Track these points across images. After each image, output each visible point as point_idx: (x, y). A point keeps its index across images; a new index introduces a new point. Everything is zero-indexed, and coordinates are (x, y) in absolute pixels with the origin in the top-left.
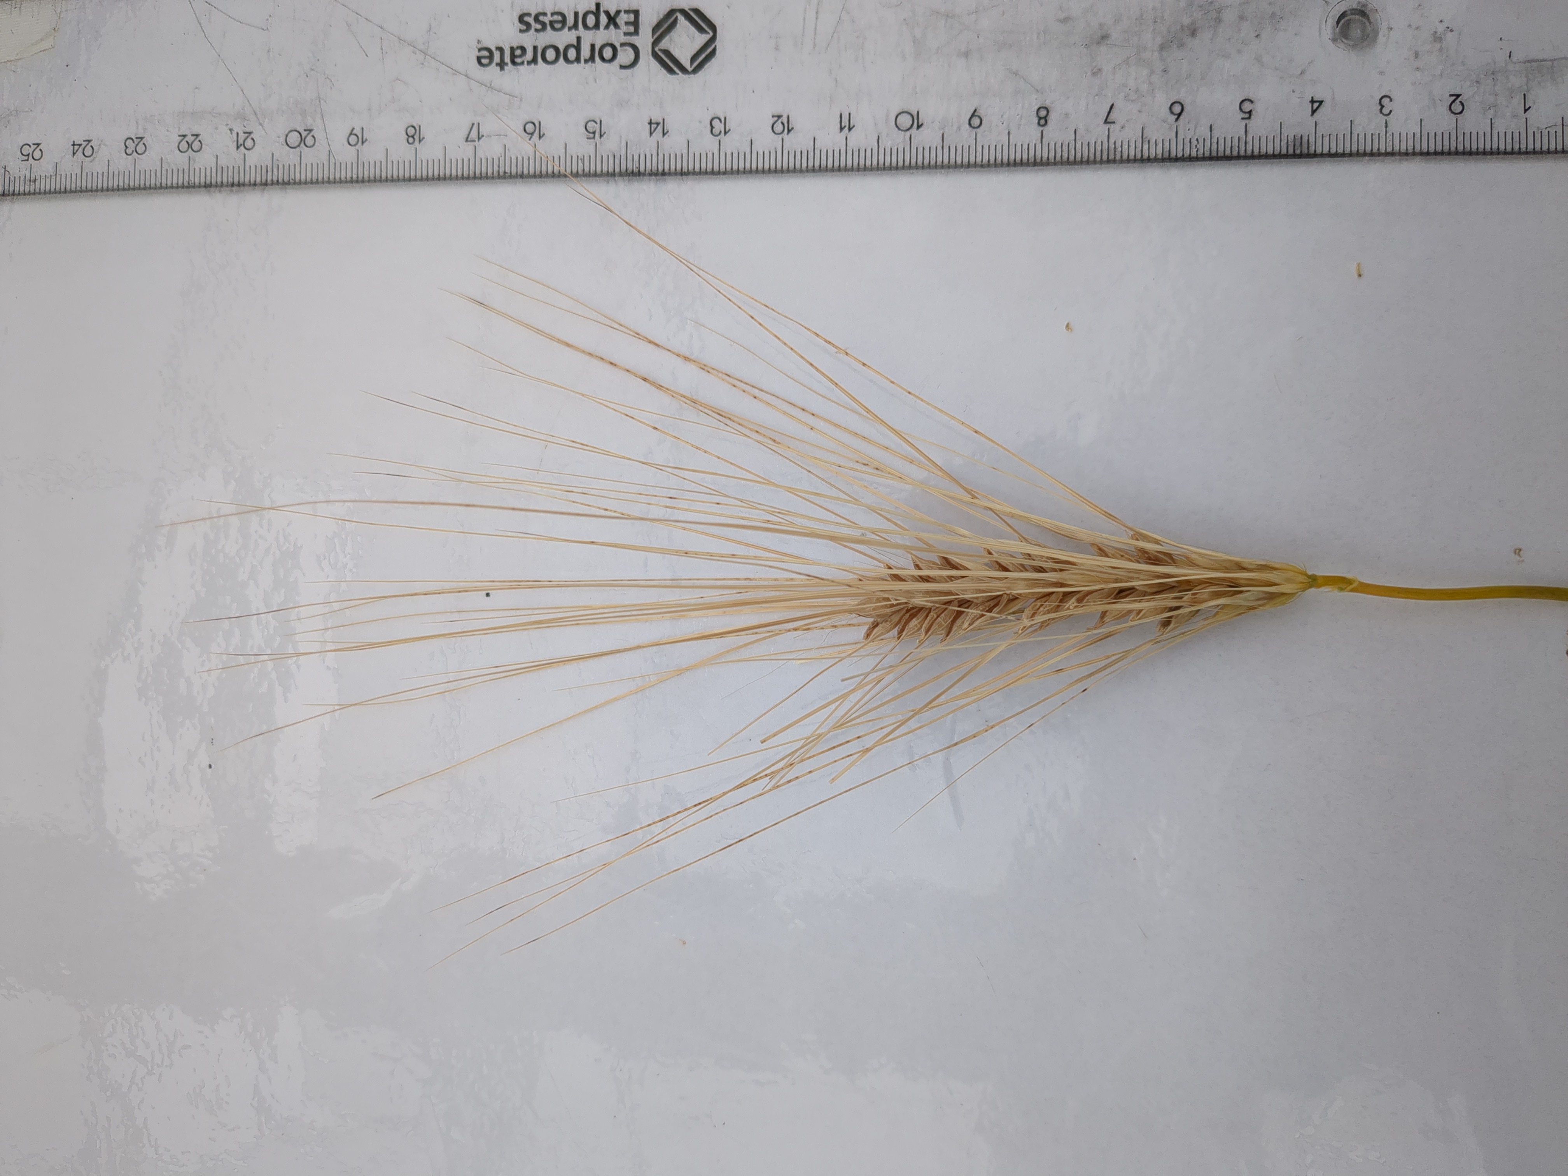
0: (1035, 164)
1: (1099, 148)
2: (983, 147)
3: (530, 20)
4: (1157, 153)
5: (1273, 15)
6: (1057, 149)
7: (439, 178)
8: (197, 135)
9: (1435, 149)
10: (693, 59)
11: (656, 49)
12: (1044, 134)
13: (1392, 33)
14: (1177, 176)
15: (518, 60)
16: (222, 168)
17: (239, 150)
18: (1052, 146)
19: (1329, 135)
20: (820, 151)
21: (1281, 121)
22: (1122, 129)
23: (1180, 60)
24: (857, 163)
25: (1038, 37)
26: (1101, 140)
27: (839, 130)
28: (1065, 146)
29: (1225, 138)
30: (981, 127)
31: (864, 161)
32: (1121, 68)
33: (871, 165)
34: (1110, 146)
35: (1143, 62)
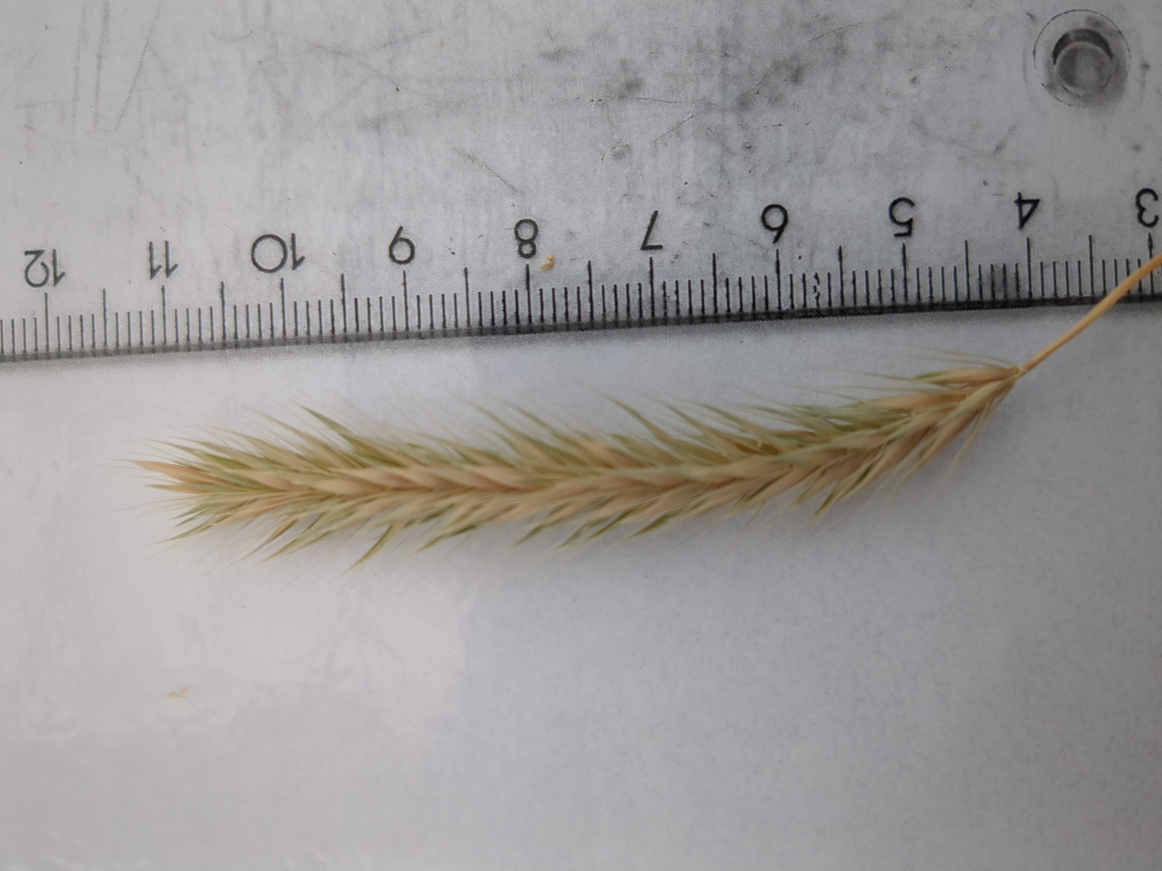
0: (519, 331)
1: (634, 298)
2: (418, 297)
4: (744, 303)
5: (940, 42)
6: (557, 300)
12: (531, 272)
13: (1149, 75)
18: (547, 297)
19: (1054, 263)
20: (117, 314)
21: (967, 238)
22: (676, 260)
23: (775, 127)
24: (185, 337)
25: (508, 87)
26: (638, 282)
27: (149, 274)
28: (572, 294)
29: (867, 273)
30: (413, 262)
31: (198, 332)
32: (666, 145)
33: (212, 339)
34: (655, 292)
35: (708, 131)
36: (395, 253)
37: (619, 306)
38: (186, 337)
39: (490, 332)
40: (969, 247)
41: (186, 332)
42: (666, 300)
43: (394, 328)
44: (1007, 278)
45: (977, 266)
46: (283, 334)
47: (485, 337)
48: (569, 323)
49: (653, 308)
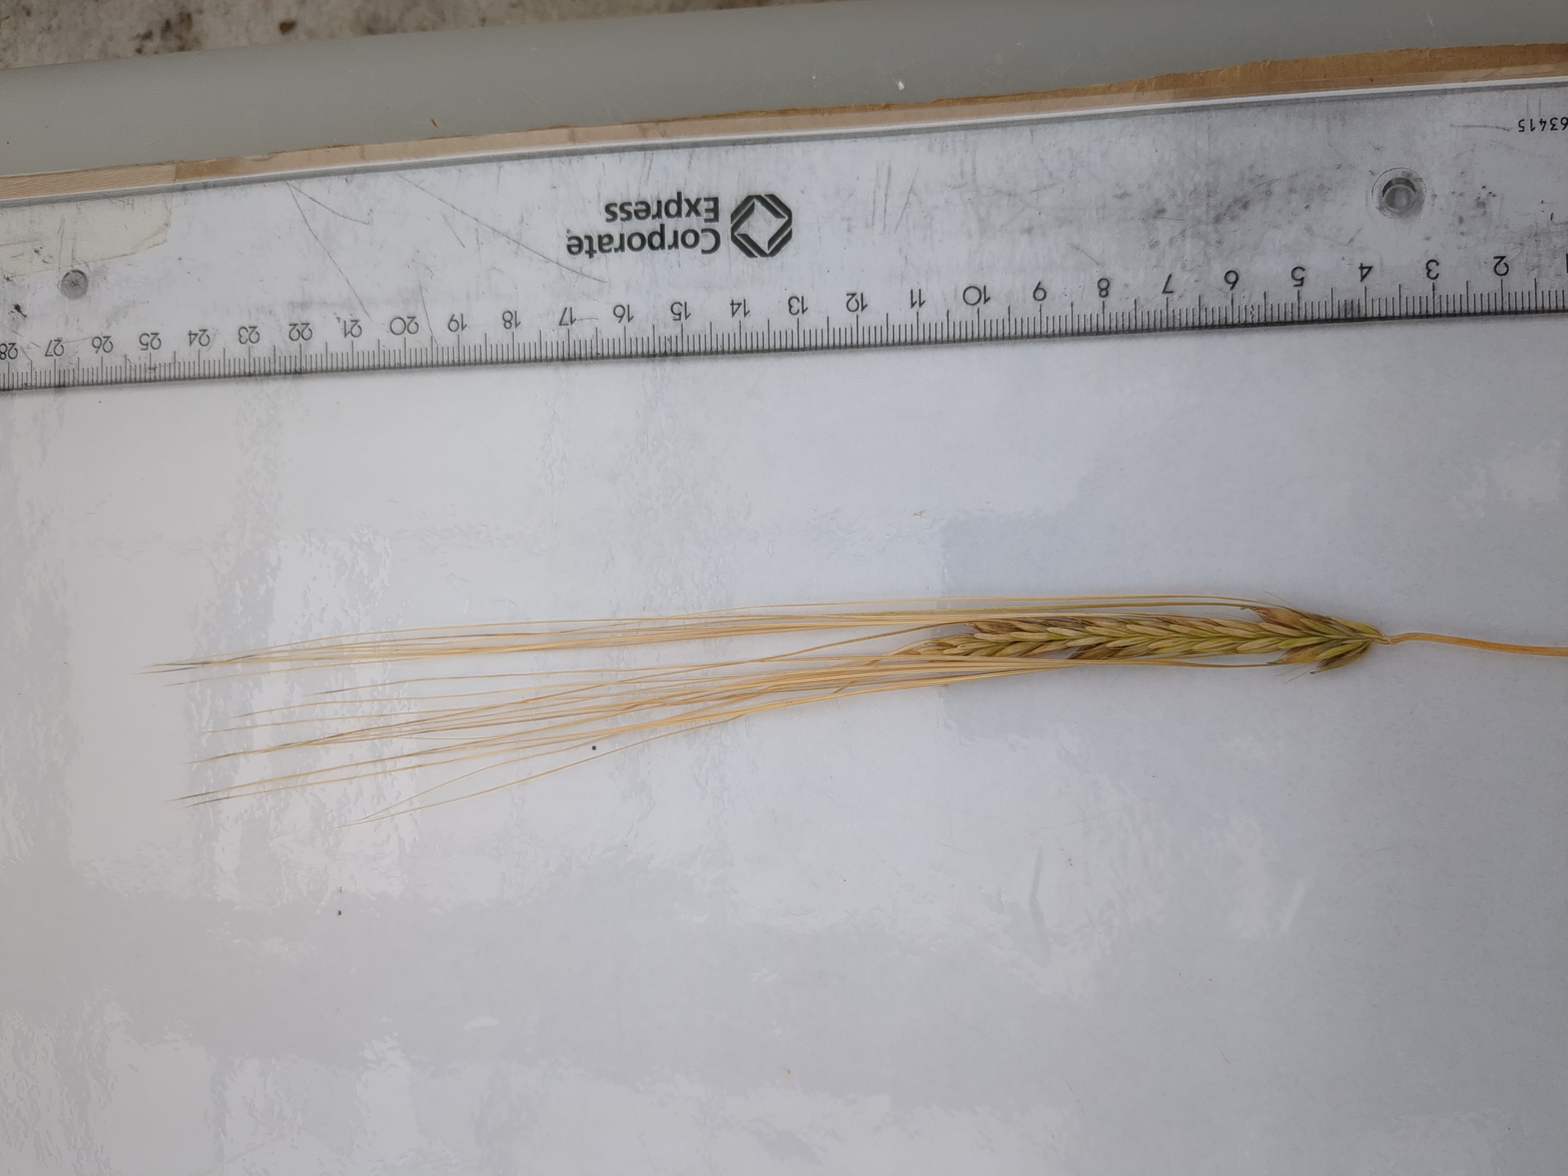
0: (1098, 333)
1: (1158, 317)
2: (1047, 318)
3: (617, 210)
4: (1215, 320)
5: (1322, 187)
6: (1118, 318)
7: (535, 360)
8: (307, 324)
9: (1482, 310)
10: (771, 242)
11: (736, 234)
12: (1105, 304)
13: (1436, 201)
14: (1233, 341)
15: (606, 248)
16: (332, 354)
17: (347, 337)
18: (1113, 317)
19: (1379, 299)
20: (893, 326)
21: (1332, 287)
22: (1180, 298)
23: (1233, 231)
25: (1097, 212)
26: (1161, 310)
27: (910, 306)
28: (1126, 316)
29: (1279, 305)
30: (1045, 299)
31: (935, 334)
32: (1177, 241)
33: (943, 337)
34: (1169, 314)
35: (1199, 234)
36: (1036, 295)
37: (1150, 321)
38: (929, 337)
39: (1083, 335)
40: (1334, 291)
41: (929, 334)
42: (1174, 318)
43: (1034, 332)
44: (1353, 307)
45: (1338, 301)
46: (978, 335)
47: (1081, 337)
48: (1125, 330)
49: (1168, 322)
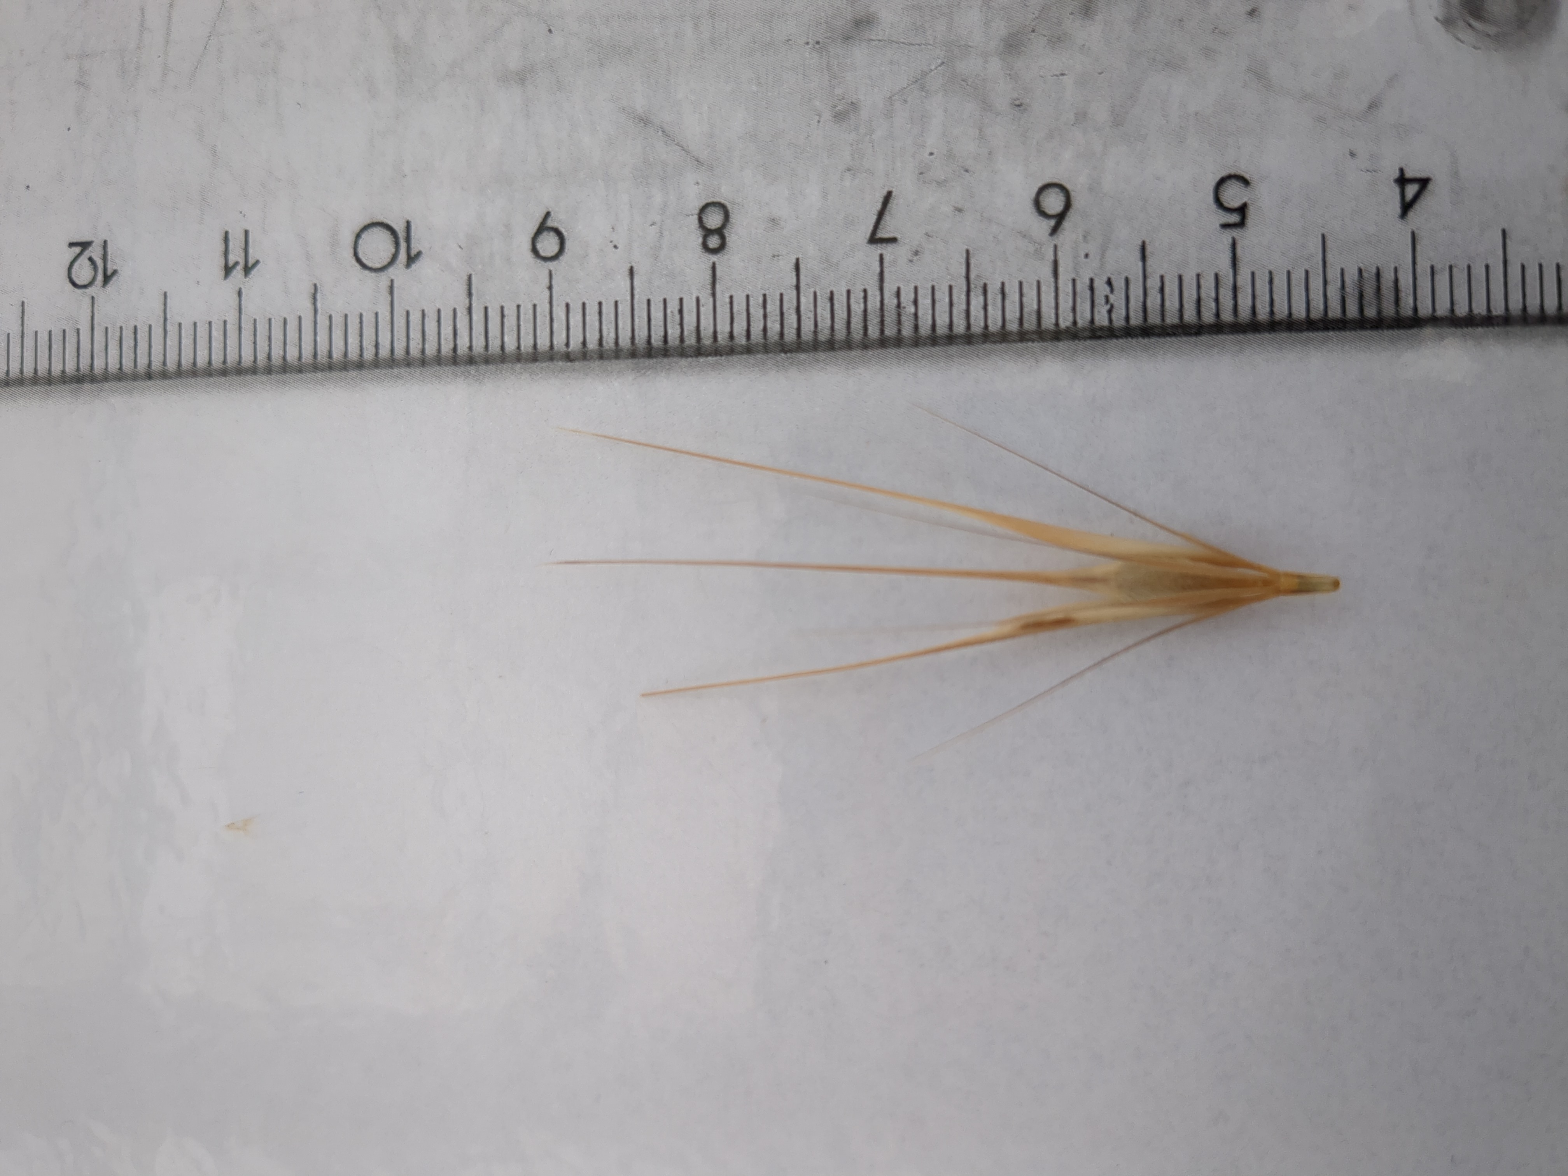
0: (699, 352)
1: (857, 308)
2: (567, 305)
4: (1008, 318)
6: (752, 310)
12: (719, 273)
18: (740, 306)
19: (1451, 267)
20: (180, 325)
21: (1324, 231)
22: (915, 258)
23: (1055, 77)
24: (265, 355)
25: (696, 25)
26: (863, 287)
27: (223, 273)
28: (773, 303)
29: (1180, 278)
30: (563, 258)
31: (282, 349)
32: (905, 101)
33: (300, 358)
34: (886, 302)
35: (963, 83)
36: (539, 246)
37: (836, 320)
38: (267, 356)
39: (660, 354)
40: (1329, 243)
41: (267, 348)
42: (900, 312)
43: (535, 346)
44: (1382, 286)
45: (1339, 271)
46: (390, 353)
47: (655, 360)
48: (768, 343)
49: (882, 322)
